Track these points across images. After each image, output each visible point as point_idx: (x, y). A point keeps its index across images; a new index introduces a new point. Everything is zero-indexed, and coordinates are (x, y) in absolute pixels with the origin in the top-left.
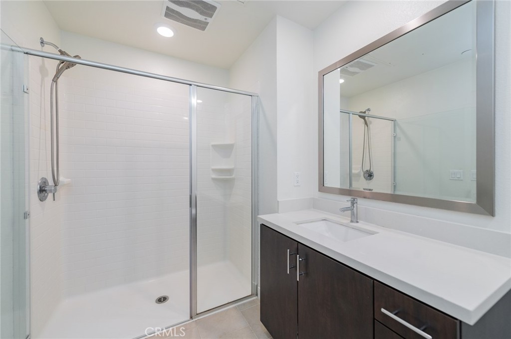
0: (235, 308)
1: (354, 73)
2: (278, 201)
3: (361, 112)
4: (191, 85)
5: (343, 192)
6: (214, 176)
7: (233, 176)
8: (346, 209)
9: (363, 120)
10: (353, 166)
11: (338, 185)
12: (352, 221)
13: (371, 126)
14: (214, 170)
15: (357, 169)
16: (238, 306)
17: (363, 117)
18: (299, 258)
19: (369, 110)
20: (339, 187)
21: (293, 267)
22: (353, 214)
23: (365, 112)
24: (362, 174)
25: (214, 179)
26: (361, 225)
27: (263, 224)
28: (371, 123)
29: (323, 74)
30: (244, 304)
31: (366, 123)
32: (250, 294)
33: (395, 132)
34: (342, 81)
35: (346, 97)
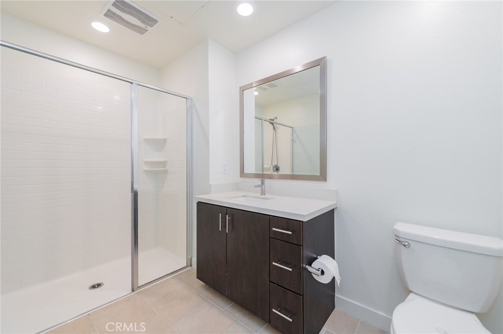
0: (173, 277)
1: (265, 89)
2: (210, 185)
3: (270, 119)
4: (132, 83)
5: (256, 176)
6: (146, 168)
7: (166, 168)
8: (258, 186)
9: (272, 126)
10: (265, 162)
11: (254, 172)
12: (261, 195)
13: (277, 131)
14: (146, 163)
15: (268, 164)
16: (175, 276)
17: (272, 124)
18: (228, 217)
19: (276, 118)
20: (255, 173)
21: (224, 226)
22: (262, 189)
23: (273, 120)
24: (272, 168)
25: (146, 171)
26: (267, 196)
27: (199, 202)
28: (277, 128)
29: (242, 90)
30: (180, 274)
31: (274, 128)
32: (186, 265)
33: (293, 136)
34: (256, 93)
35: (260, 106)
